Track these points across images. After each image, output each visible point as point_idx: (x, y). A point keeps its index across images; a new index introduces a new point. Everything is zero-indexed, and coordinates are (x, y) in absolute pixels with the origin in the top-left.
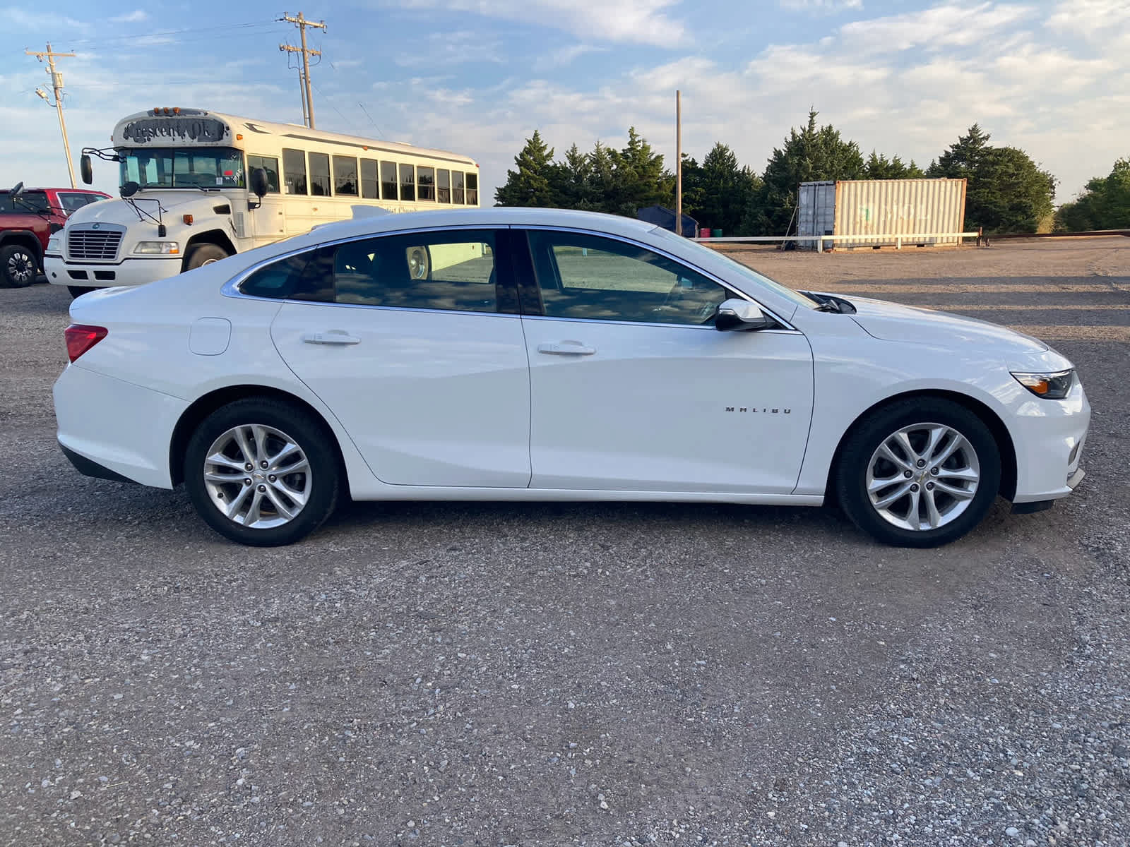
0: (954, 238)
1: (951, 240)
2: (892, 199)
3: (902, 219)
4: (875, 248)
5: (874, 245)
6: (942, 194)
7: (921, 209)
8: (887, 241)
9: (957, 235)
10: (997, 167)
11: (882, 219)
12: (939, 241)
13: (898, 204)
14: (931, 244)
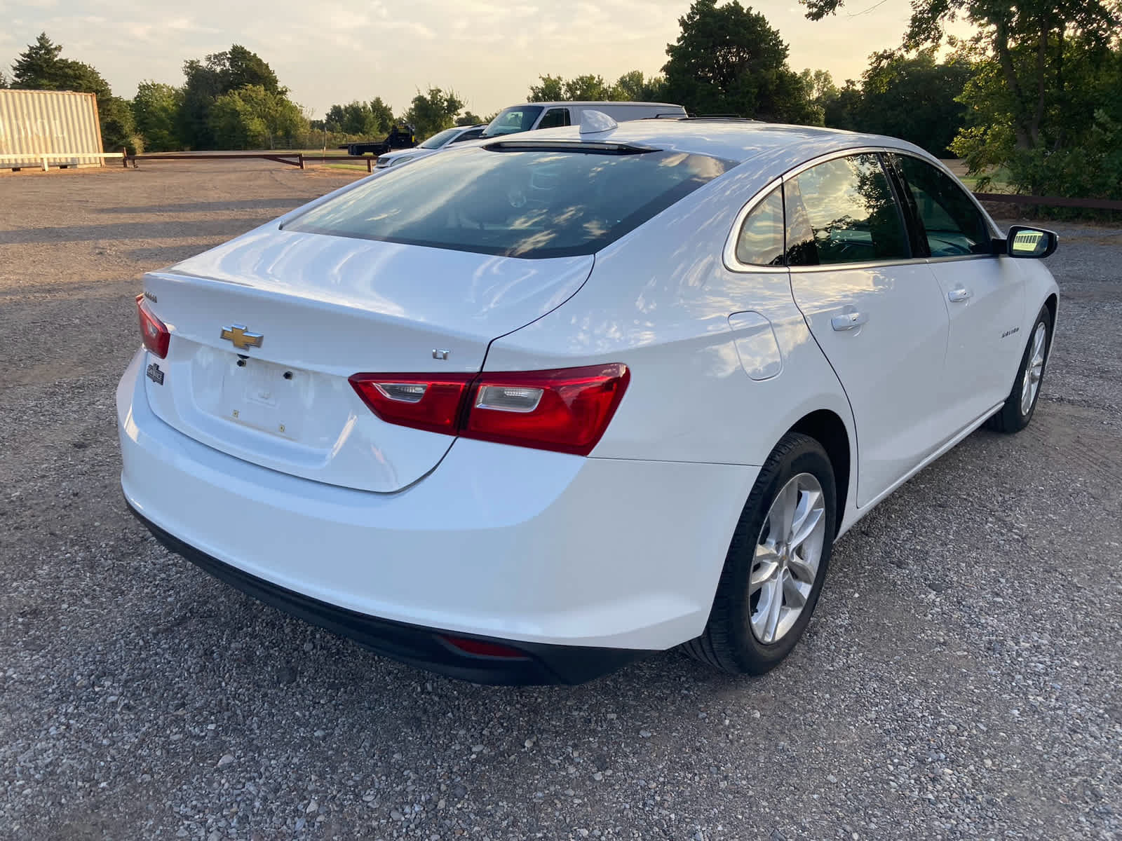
0: (95, 158)
1: (93, 161)
2: (22, 113)
3: (39, 137)
4: (15, 170)
5: (13, 166)
6: (74, 108)
7: (56, 125)
8: (26, 161)
9: (97, 155)
10: (80, 82)
11: (16, 136)
12: (82, 162)
13: (29, 119)
14: (74, 165)
